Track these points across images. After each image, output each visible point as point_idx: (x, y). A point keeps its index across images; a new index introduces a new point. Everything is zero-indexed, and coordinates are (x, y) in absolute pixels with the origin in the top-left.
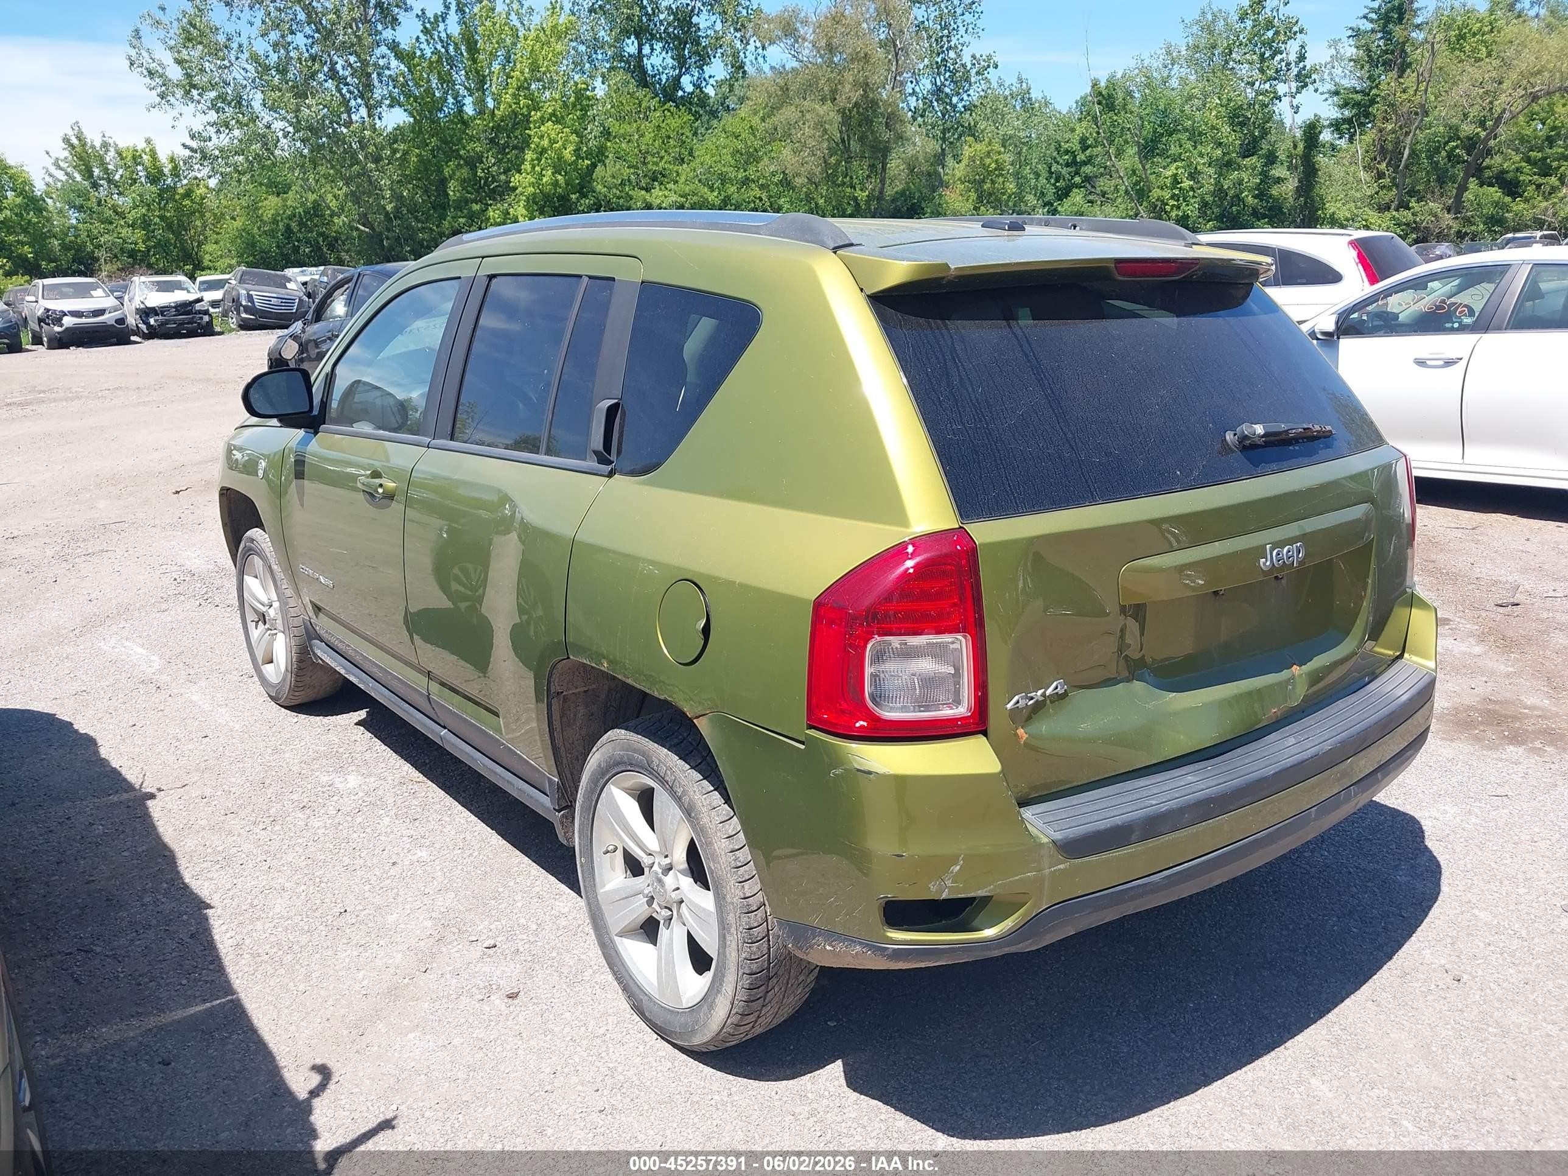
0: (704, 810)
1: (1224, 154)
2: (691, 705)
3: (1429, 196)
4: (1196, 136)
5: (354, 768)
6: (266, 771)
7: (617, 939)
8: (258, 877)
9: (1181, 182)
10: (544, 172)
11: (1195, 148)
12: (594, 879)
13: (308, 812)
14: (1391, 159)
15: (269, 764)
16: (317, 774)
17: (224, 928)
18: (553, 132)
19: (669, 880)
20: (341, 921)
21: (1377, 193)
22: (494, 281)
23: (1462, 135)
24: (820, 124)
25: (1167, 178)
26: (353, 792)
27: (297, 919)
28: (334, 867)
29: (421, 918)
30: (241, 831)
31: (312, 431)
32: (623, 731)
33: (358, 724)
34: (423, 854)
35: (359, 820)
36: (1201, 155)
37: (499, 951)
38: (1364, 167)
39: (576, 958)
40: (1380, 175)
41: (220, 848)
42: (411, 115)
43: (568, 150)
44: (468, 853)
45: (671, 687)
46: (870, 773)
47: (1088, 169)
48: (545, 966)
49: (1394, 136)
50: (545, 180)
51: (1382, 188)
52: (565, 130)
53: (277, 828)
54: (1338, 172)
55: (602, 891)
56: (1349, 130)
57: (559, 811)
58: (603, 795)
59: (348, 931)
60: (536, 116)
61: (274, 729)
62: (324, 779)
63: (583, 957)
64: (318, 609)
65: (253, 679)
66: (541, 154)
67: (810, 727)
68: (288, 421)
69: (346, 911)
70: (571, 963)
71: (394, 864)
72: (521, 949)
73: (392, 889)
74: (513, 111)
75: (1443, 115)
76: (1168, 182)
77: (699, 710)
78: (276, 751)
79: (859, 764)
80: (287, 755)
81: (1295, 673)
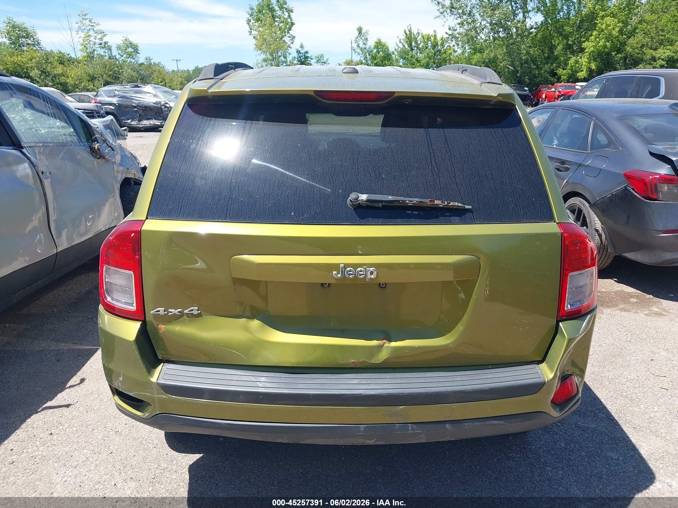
10: (600, 41)
18: (609, 21)
43: (615, 30)
50: (600, 44)
66: (601, 32)
81: (384, 344)
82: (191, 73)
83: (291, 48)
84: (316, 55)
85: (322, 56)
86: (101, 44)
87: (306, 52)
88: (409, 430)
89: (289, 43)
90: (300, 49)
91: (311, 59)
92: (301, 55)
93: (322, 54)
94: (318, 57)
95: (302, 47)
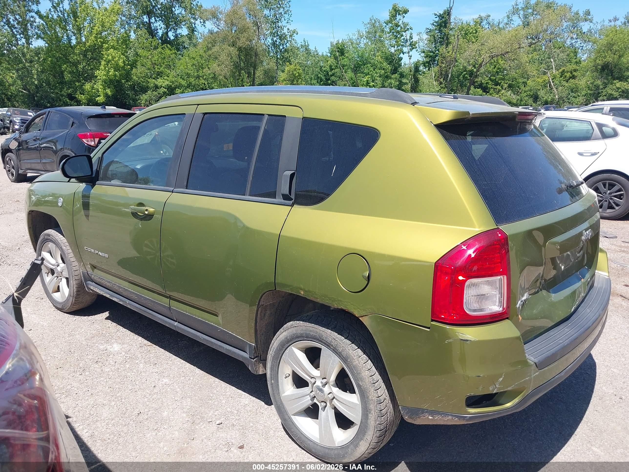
0: (355, 358)
1: (385, 73)
2: (358, 311)
3: (458, 91)
4: (374, 66)
5: (114, 341)
6: (70, 345)
7: (293, 417)
8: (88, 400)
9: (370, 84)
10: (110, 70)
11: (374, 70)
12: (279, 390)
13: (100, 364)
14: (444, 78)
15: (69, 342)
16: (97, 345)
17: (81, 427)
18: (113, 53)
19: (326, 389)
20: (141, 418)
21: (440, 90)
22: (206, 115)
23: (468, 70)
24: (230, 55)
25: (364, 82)
26: (118, 353)
27: (117, 419)
28: (125, 390)
29: (179, 413)
30: (69, 376)
31: (91, 184)
32: (301, 322)
33: (107, 319)
34: (166, 380)
35: (128, 366)
36: (376, 73)
37: (225, 425)
38: (435, 80)
39: (263, 426)
40: (441, 83)
41: (61, 386)
42: (47, 43)
43: (120, 61)
44: (187, 378)
45: (345, 303)
46: (467, 340)
47: (333, 78)
48: (250, 431)
49: (445, 69)
50: (110, 73)
51: (442, 88)
52: (119, 53)
53: (87, 373)
54: (426, 81)
55: (283, 395)
56: (428, 66)
57: (253, 359)
58: (287, 351)
59: (146, 423)
60: (105, 46)
61: (65, 324)
62: (102, 347)
63: (266, 425)
64: (94, 267)
65: (44, 300)
66: (108, 62)
67: (432, 321)
68: (80, 180)
69: (140, 413)
70: (261, 428)
71: (155, 386)
72: (235, 424)
73: (159, 399)
74: (95, 44)
75: (462, 62)
76: (365, 83)
77: (364, 313)
78: (70, 335)
79: (461, 336)
80: (77, 336)
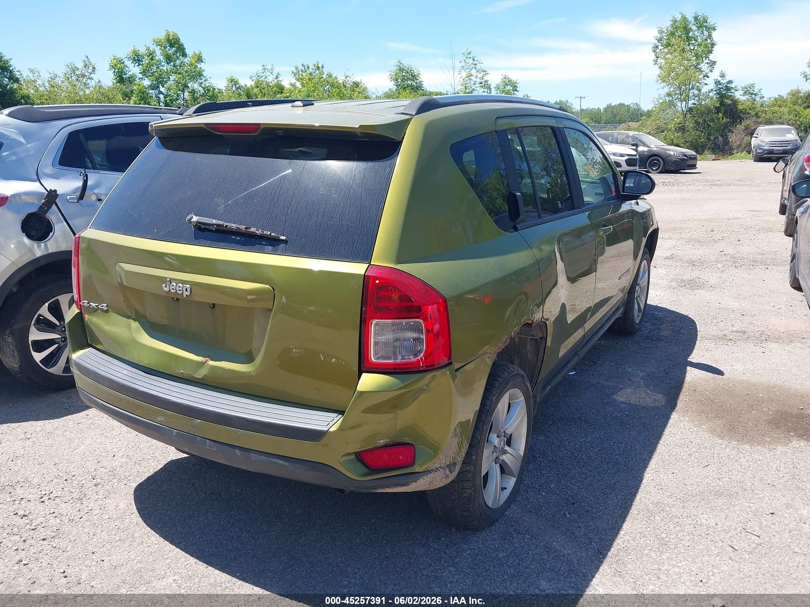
81: (206, 362)
82: (602, 111)
83: (708, 77)
84: (743, 86)
85: (752, 86)
86: (481, 83)
87: (730, 82)
88: (207, 446)
89: (707, 71)
90: (720, 79)
91: (736, 90)
92: (721, 86)
93: (752, 83)
94: (746, 88)
95: (723, 76)
